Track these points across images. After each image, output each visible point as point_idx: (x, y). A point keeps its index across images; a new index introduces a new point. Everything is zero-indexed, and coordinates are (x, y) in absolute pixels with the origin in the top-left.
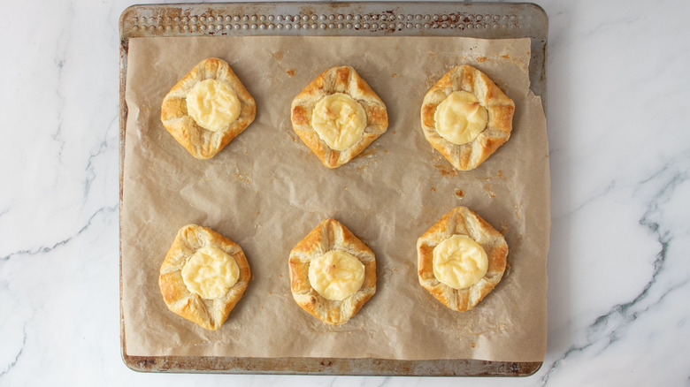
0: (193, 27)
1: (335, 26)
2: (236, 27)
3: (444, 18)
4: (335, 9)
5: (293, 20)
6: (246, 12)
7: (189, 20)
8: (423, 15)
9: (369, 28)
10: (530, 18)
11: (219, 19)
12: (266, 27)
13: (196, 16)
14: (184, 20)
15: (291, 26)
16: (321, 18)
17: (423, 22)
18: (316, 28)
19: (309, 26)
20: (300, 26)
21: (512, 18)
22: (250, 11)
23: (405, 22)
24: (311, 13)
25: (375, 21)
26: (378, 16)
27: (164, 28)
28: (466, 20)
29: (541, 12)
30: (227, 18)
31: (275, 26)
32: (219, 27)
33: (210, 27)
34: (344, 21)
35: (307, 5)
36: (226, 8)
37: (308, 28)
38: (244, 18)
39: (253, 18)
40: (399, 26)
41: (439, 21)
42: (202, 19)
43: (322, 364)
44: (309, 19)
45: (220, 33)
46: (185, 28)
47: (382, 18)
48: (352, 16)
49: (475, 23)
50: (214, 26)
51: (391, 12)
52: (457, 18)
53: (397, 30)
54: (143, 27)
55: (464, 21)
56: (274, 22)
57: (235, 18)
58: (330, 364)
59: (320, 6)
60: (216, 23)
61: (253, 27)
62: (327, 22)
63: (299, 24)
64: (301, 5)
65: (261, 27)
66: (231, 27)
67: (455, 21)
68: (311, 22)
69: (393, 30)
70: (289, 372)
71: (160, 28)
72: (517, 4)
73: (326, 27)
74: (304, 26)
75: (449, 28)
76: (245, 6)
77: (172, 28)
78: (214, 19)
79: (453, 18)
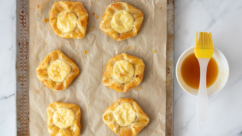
1: (25, 67)
3: (21, 21)
8: (20, 30)
9: (26, 53)
17: (23, 30)
23: (24, 38)
25: (23, 50)
26: (21, 49)
28: (23, 12)
34: (23, 63)
41: (23, 23)
43: (169, 73)
48: (21, 60)
49: (24, 8)
51: (19, 44)
52: (22, 16)
53: (27, 41)
55: (23, 13)
58: (169, 69)
69: (27, 43)
70: (172, 87)
73: (26, 70)
75: (26, 19)
79: (21, 18)
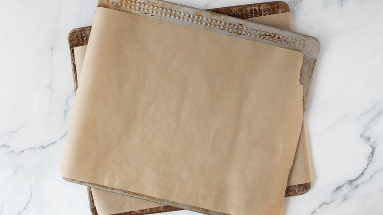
0: (137, 8)
1: (211, 25)
2: (159, 13)
3: (268, 34)
4: (213, 16)
5: (190, 17)
6: (167, 7)
7: (135, 4)
8: (258, 30)
9: (228, 30)
10: (311, 45)
11: (151, 7)
12: (175, 17)
13: (140, 3)
14: (133, 3)
15: (188, 20)
16: (205, 19)
17: (257, 33)
18: (201, 24)
19: (197, 22)
20: (193, 21)
21: (302, 42)
22: (168, 6)
23: (247, 31)
24: (200, 15)
25: (232, 27)
26: (234, 25)
27: (122, 5)
28: (279, 38)
29: (317, 43)
30: (156, 8)
31: (179, 18)
32: (150, 11)
33: (146, 10)
34: (216, 24)
35: (199, 11)
36: (156, 2)
37: (196, 23)
38: (165, 10)
39: (169, 11)
40: (244, 33)
41: (265, 35)
42: (143, 5)
44: (198, 18)
45: (151, 14)
46: (133, 7)
47: (236, 27)
48: (221, 22)
49: (283, 41)
50: (148, 10)
51: (241, 25)
52: (275, 36)
53: (242, 35)
54: (111, 2)
56: (180, 16)
57: (160, 9)
59: (205, 13)
60: (149, 9)
61: (168, 15)
62: (207, 22)
63: (192, 19)
64: (196, 10)
65: (173, 16)
66: (157, 13)
67: (273, 37)
68: (199, 20)
69: (240, 34)
71: (120, 4)
72: (306, 36)
73: (206, 24)
74: (195, 22)
75: (269, 40)
76: (166, 4)
77: (126, 6)
78: (149, 6)
79: (272, 35)
